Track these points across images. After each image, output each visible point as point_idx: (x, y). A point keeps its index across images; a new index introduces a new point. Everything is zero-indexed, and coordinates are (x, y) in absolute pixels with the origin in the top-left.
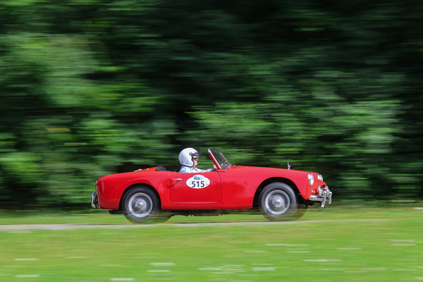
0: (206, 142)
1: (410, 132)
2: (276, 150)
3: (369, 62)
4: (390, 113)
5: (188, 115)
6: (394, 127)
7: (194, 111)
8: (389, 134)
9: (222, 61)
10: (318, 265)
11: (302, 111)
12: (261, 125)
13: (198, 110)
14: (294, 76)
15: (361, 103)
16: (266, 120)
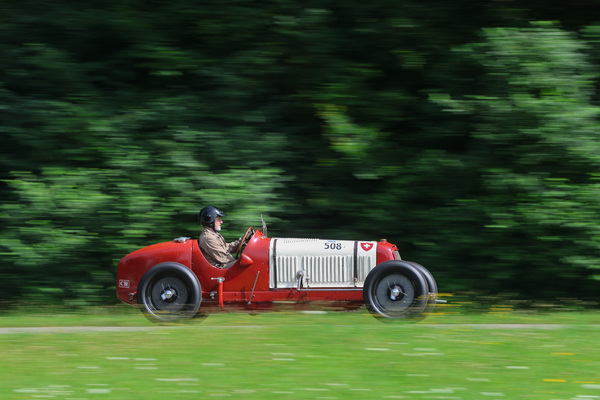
0: (28, 220)
1: (291, 212)
2: (122, 232)
3: (248, 118)
4: (267, 186)
5: (5, 184)
6: (272, 204)
7: (14, 178)
8: (264, 213)
9: (53, 112)
10: (174, 385)
11: (159, 181)
12: (99, 198)
13: (19, 178)
14: (144, 134)
15: (237, 172)
16: (104, 191)
